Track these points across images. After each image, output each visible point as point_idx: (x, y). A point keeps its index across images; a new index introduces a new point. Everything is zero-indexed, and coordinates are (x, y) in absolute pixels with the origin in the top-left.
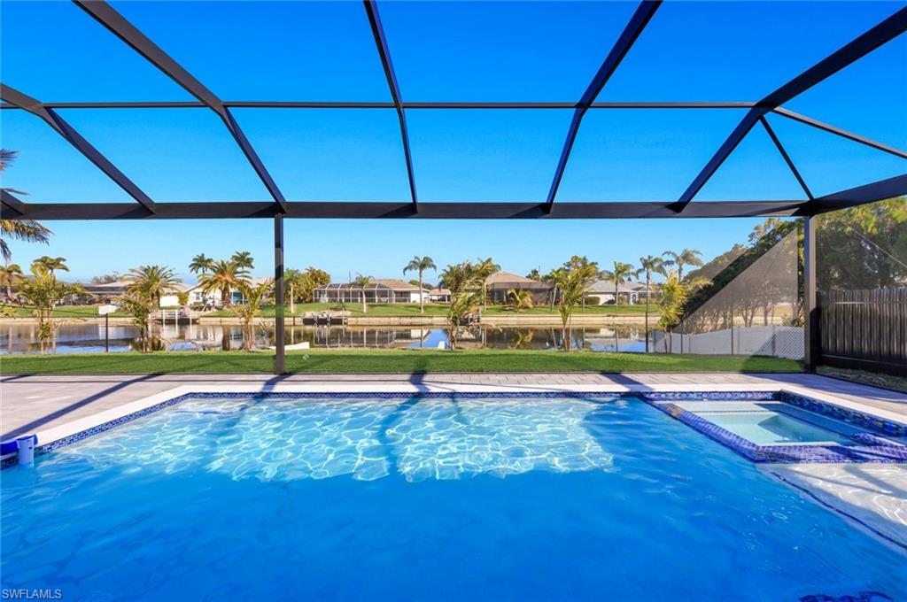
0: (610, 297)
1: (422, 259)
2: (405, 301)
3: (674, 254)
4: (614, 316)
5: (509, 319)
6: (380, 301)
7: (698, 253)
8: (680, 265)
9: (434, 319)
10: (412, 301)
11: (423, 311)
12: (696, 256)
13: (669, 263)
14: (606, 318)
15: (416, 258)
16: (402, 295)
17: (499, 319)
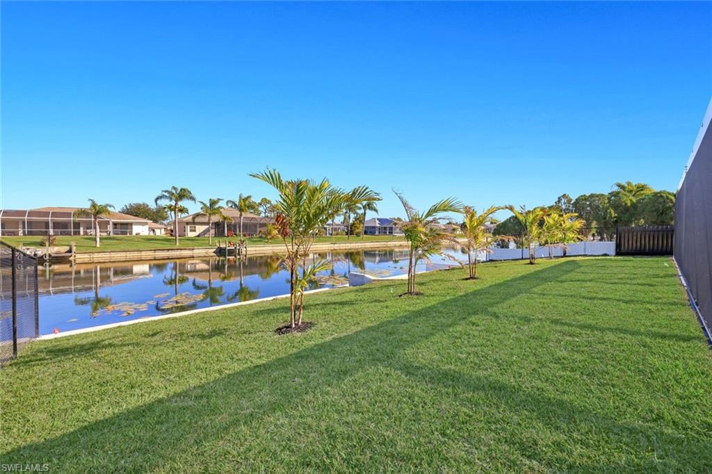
2: (125, 233)
4: (334, 244)
5: (265, 248)
6: (86, 233)
8: (365, 210)
10: (134, 234)
14: (330, 245)
15: (173, 188)
16: (118, 226)
17: (257, 249)
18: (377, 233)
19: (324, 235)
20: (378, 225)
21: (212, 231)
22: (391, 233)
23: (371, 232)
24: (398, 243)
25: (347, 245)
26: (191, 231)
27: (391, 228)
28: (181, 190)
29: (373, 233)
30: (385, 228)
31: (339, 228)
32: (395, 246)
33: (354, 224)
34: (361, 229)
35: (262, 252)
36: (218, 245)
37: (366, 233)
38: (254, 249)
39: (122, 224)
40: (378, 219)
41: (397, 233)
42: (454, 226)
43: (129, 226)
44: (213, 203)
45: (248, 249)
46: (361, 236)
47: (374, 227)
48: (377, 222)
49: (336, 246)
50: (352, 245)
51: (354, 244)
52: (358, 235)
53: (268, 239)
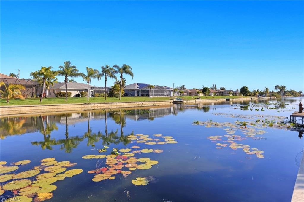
0: (77, 93)
4: (88, 104)
8: (121, 74)
12: (130, 69)
14: (83, 106)
18: (136, 95)
20: (137, 89)
22: (147, 95)
24: (151, 103)
27: (147, 91)
29: (132, 95)
30: (143, 91)
34: (121, 91)
37: (126, 95)
40: (138, 84)
41: (152, 95)
42: (198, 91)
46: (120, 98)
47: (133, 90)
48: (137, 86)
52: (117, 96)
53: (7, 100)
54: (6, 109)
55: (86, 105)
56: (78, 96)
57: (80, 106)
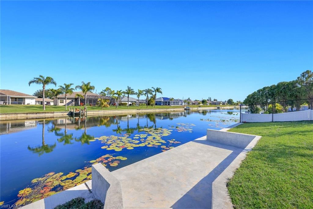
0: (130, 103)
1: (45, 78)
2: (20, 104)
3: (154, 89)
4: (139, 110)
7: (160, 89)
8: (156, 92)
9: (55, 114)
10: (26, 104)
11: (45, 109)
12: (160, 90)
13: (153, 91)
14: (137, 111)
15: (41, 76)
16: (17, 100)
17: (95, 112)
18: (162, 104)
19: (135, 105)
20: (163, 101)
21: (74, 103)
22: (169, 104)
23: (159, 104)
24: (172, 110)
25: (146, 110)
26: (60, 102)
27: (169, 102)
28: (47, 78)
29: (160, 105)
30: (166, 102)
31: (143, 102)
32: (171, 111)
33: (150, 100)
34: (154, 102)
35: (97, 114)
36: (70, 110)
37: (156, 104)
38: (92, 112)
39: (19, 98)
40: (163, 98)
41: (172, 104)
42: (199, 102)
43: (23, 100)
44: (67, 86)
45: (87, 113)
46: (154, 106)
47: (161, 102)
48: (162, 99)
49: (140, 111)
50: (149, 110)
51: (150, 110)
52: (152, 105)
53: (101, 107)
54: (102, 112)
55: (138, 111)
56: (130, 105)
57: (135, 111)
